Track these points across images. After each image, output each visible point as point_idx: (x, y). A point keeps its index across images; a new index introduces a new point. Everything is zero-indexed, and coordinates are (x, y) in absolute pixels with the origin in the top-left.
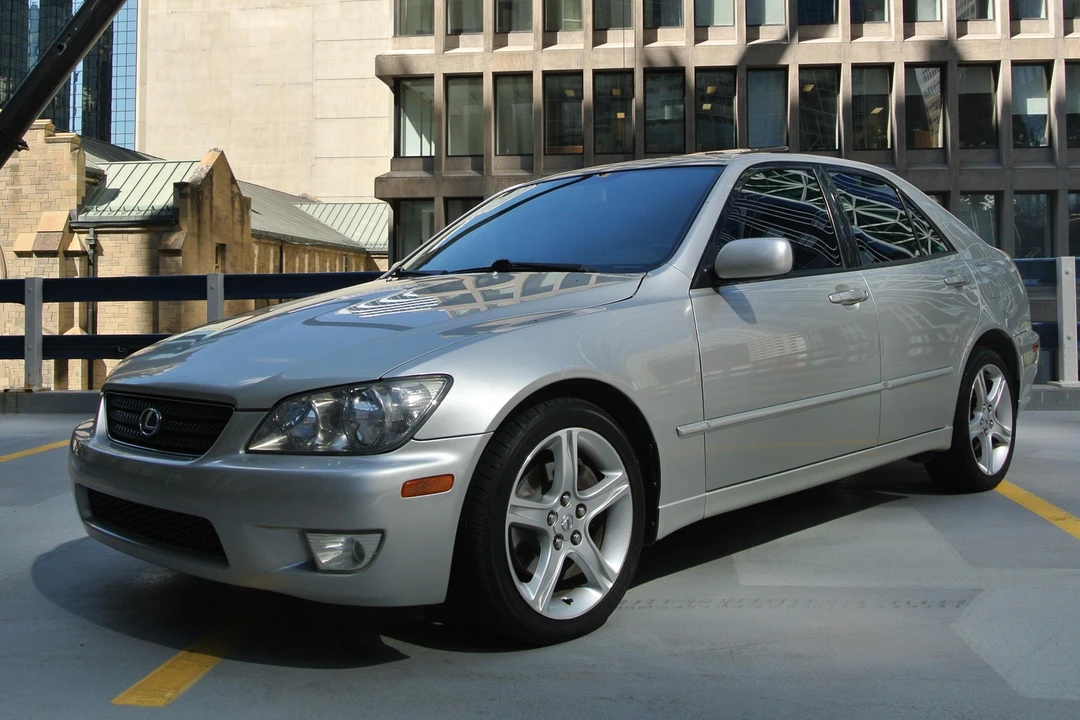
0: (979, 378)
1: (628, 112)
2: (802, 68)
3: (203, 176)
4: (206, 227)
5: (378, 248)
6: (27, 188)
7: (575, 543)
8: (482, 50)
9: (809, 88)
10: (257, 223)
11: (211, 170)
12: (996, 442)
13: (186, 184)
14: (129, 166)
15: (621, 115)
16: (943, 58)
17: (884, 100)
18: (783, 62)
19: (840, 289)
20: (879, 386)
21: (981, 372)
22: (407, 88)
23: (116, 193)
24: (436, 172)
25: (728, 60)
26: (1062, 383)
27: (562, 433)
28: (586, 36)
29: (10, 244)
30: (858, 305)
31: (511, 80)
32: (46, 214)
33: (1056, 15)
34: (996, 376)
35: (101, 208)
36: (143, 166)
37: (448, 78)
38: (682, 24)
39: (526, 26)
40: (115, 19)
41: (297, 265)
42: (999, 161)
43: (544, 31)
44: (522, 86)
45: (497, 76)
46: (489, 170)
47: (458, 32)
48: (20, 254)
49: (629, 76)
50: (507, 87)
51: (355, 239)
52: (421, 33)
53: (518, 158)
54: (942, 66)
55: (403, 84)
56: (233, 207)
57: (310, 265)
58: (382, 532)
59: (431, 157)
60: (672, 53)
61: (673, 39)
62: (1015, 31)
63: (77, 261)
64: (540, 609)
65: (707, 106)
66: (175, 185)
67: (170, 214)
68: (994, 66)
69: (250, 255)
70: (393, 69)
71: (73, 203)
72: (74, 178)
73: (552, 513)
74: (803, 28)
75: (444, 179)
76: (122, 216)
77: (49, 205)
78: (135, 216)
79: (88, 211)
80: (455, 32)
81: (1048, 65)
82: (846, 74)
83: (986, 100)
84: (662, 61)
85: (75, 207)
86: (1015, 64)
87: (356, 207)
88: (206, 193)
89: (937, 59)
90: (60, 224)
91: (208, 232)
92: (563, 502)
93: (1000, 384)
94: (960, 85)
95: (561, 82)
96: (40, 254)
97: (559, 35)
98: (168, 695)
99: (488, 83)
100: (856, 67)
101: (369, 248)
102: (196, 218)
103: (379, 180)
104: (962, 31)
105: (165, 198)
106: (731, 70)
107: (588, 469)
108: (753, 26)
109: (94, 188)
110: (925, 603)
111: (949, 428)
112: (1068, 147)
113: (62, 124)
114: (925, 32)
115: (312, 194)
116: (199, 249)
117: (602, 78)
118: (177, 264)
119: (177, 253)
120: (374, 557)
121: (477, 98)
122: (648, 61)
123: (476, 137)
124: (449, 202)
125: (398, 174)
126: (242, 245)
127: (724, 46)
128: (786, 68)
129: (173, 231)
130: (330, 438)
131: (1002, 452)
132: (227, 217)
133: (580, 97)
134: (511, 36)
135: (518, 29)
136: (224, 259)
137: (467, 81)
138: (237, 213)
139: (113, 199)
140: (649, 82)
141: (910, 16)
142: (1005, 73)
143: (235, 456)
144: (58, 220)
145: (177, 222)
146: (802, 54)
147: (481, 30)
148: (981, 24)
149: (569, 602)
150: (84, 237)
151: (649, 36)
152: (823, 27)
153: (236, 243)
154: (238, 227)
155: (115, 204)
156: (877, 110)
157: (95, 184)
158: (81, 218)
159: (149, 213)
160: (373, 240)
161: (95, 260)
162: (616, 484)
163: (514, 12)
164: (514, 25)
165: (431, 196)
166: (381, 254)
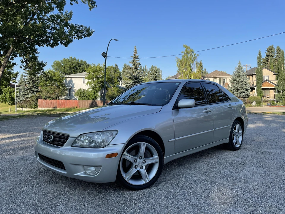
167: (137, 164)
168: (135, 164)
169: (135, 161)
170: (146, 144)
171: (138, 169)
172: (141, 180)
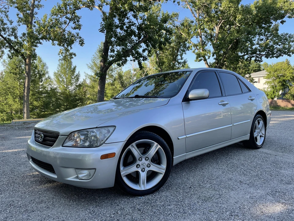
167: (140, 163)
168: (138, 162)
169: (140, 159)
170: (159, 146)
171: (139, 170)
172: (137, 185)
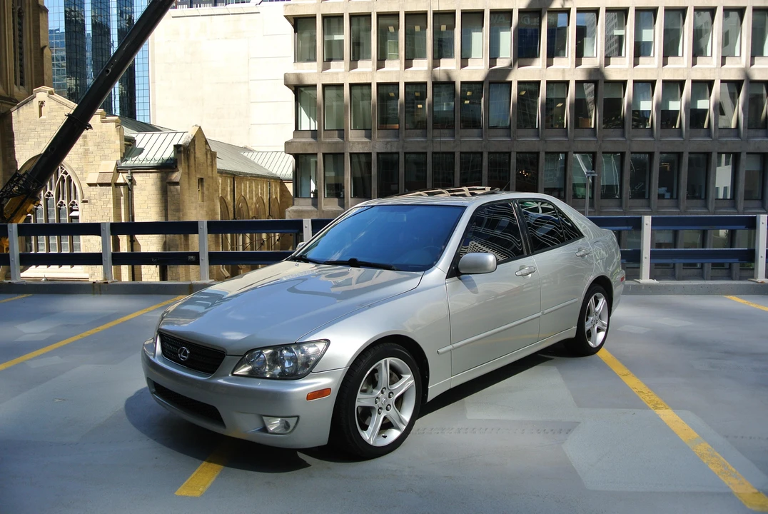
0: (592, 301)
1: (424, 105)
2: (519, 83)
3: (190, 141)
4: (192, 169)
5: (287, 177)
6: (92, 148)
7: (388, 410)
8: (343, 70)
9: (523, 93)
10: (220, 165)
11: (194, 137)
12: (599, 330)
13: (181, 145)
14: (148, 135)
15: (420, 106)
16: (596, 78)
17: (563, 101)
18: (509, 79)
19: (522, 268)
20: (539, 314)
21: (593, 297)
22: (302, 91)
23: (142, 150)
24: (318, 139)
25: (479, 77)
26: (641, 281)
27: (382, 361)
28: (401, 63)
29: (84, 179)
30: (530, 275)
31: (359, 87)
32: (103, 162)
33: (659, 55)
34: (601, 298)
35: (134, 159)
36: (156, 135)
37: (325, 86)
38: (454, 57)
39: (368, 57)
40: (136, 57)
41: (243, 188)
42: (623, 136)
43: (378, 60)
44: (365, 90)
45: (352, 85)
46: (347, 137)
47: (330, 60)
48: (90, 185)
49: (424, 86)
50: (357, 91)
51: (274, 172)
52: (309, 60)
53: (364, 131)
54: (596, 83)
55: (300, 90)
56: (207, 157)
57: (250, 187)
58: (298, 417)
59: (315, 130)
60: (448, 73)
61: (449, 65)
62: (636, 64)
63: (122, 188)
64: (371, 443)
65: (467, 102)
66: (175, 146)
67: (172, 162)
68: (624, 83)
69: (217, 183)
70: (294, 81)
71: (118, 156)
72: (118, 142)
73: (377, 398)
74: (520, 60)
75: (323, 143)
76: (146, 163)
77: (105, 157)
78: (153, 163)
79: (126, 160)
80: (329, 60)
81: (653, 83)
82: (543, 86)
83: (618, 102)
84: (443, 78)
85: (120, 158)
86: (635, 82)
87: (274, 154)
88: (192, 150)
89: (593, 78)
90: (112, 168)
91: (194, 173)
92: (382, 392)
93: (602, 302)
94: (605, 93)
95: (387, 90)
96: (101, 185)
97: (387, 62)
98: (201, 489)
99: (346, 89)
100: (548, 83)
101: (282, 177)
102: (186, 164)
103: (287, 143)
104: (607, 63)
105: (169, 153)
106: (481, 83)
107: (394, 375)
108: (493, 58)
109: (129, 148)
110: (552, 430)
111: (575, 328)
112: (661, 128)
113: (109, 111)
114: (587, 63)
115: (249, 146)
116: (189, 181)
117: (410, 86)
118: (177, 190)
119: (177, 184)
120: (294, 427)
121: (341, 97)
122: (435, 78)
123: (340, 120)
124: (326, 156)
125: (298, 140)
126: (212, 178)
127: (477, 70)
128: (511, 82)
129: (173, 172)
130: (271, 368)
131: (601, 335)
132: (204, 163)
133: (397, 96)
134: (359, 63)
135: (363, 59)
136: (202, 186)
137: (335, 88)
138: (209, 161)
139: (140, 154)
140: (435, 89)
141: (580, 54)
142: (630, 86)
143: (227, 377)
144: (110, 166)
145: (176, 167)
146: (520, 74)
147: (343, 59)
148: (618, 59)
149: (385, 437)
150: (125, 175)
151: (436, 63)
152: (532, 59)
153: (209, 177)
154: (210, 168)
155: (142, 156)
156: (560, 105)
157: (130, 145)
158: (123, 164)
159: (160, 161)
160: (284, 173)
161: (132, 188)
162: (408, 381)
163: (361, 48)
164: (361, 56)
165: (315, 152)
166: (288, 180)
